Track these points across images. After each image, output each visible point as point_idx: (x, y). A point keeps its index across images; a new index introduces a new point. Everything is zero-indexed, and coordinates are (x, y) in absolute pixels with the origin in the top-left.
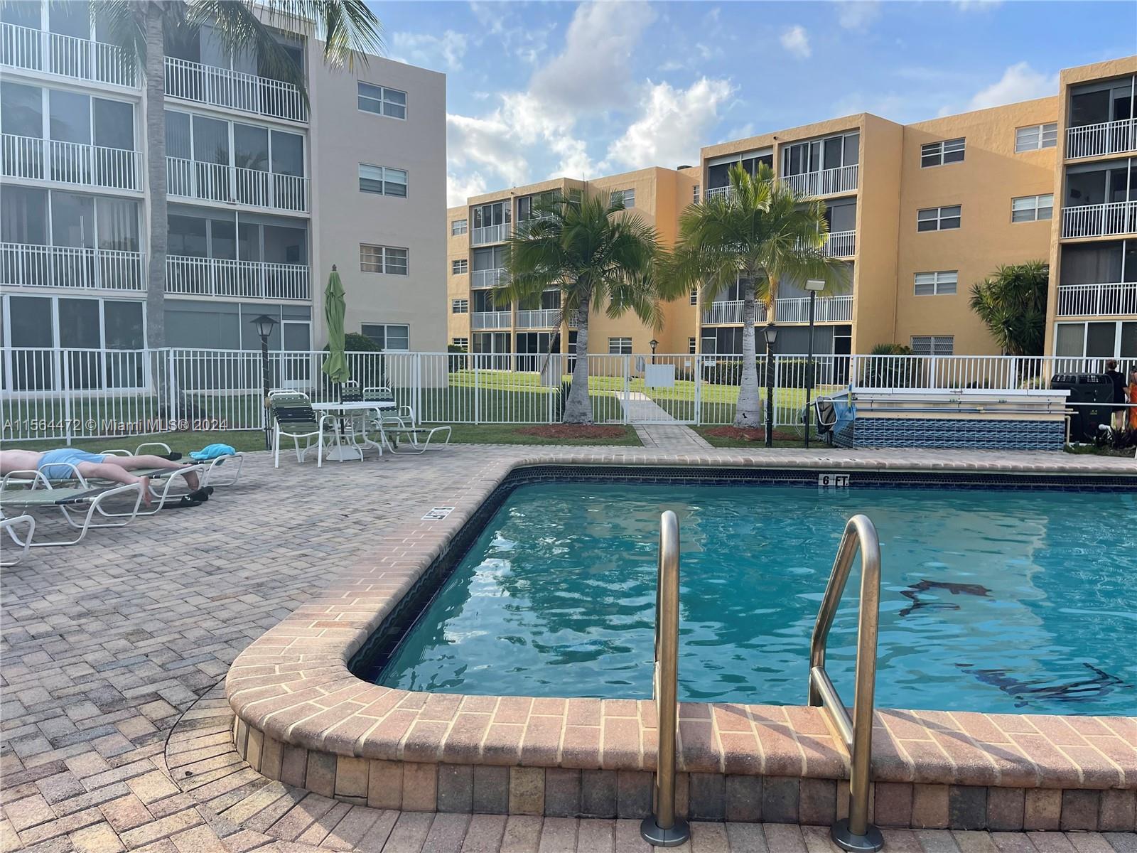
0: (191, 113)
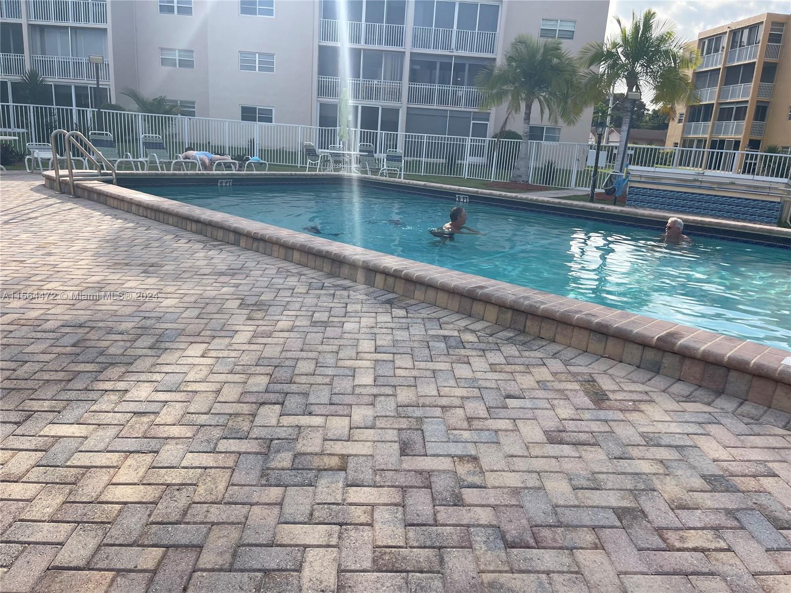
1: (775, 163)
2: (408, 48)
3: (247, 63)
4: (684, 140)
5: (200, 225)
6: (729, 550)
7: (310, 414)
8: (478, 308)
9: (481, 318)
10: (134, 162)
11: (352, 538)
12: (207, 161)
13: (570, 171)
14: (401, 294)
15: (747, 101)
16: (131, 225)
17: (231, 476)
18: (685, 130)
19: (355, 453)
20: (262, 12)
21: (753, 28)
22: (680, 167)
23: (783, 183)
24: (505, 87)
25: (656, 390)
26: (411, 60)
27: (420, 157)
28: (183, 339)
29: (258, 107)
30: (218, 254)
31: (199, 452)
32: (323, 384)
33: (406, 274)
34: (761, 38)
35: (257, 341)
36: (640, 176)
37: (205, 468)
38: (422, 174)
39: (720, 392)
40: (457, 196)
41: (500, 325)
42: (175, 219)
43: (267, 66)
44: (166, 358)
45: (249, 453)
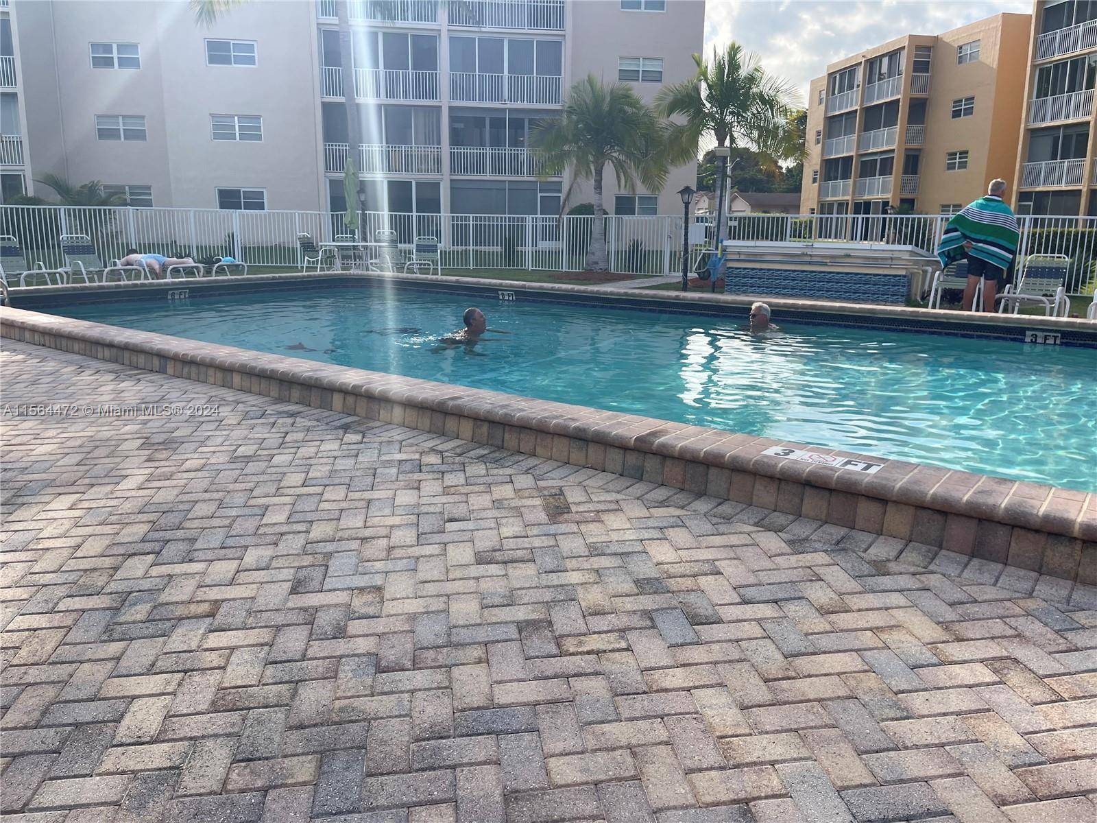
0: (476, 36)
1: (907, 226)
2: (445, 100)
3: (222, 129)
4: (822, 205)
5: (114, 351)
6: (628, 649)
7: (191, 561)
8: (451, 424)
9: (456, 436)
10: (49, 274)
11: (195, 683)
12: (157, 267)
13: (661, 251)
14: (364, 415)
15: (893, 151)
16: (20, 357)
17: (66, 635)
18: (821, 192)
19: (232, 597)
20: (239, 60)
21: (893, 55)
22: (820, 240)
23: (907, 251)
24: (566, 148)
25: (627, 498)
26: (450, 117)
27: (466, 245)
28: (49, 490)
29: (242, 190)
30: (133, 386)
31: (33, 614)
32: (220, 527)
33: (367, 391)
34: (904, 68)
35: (150, 486)
36: (739, 253)
37: (35, 630)
38: (471, 268)
39: (701, 494)
40: (500, 292)
41: (476, 442)
42: (82, 346)
43: (251, 131)
44: (20, 514)
45: (97, 609)
